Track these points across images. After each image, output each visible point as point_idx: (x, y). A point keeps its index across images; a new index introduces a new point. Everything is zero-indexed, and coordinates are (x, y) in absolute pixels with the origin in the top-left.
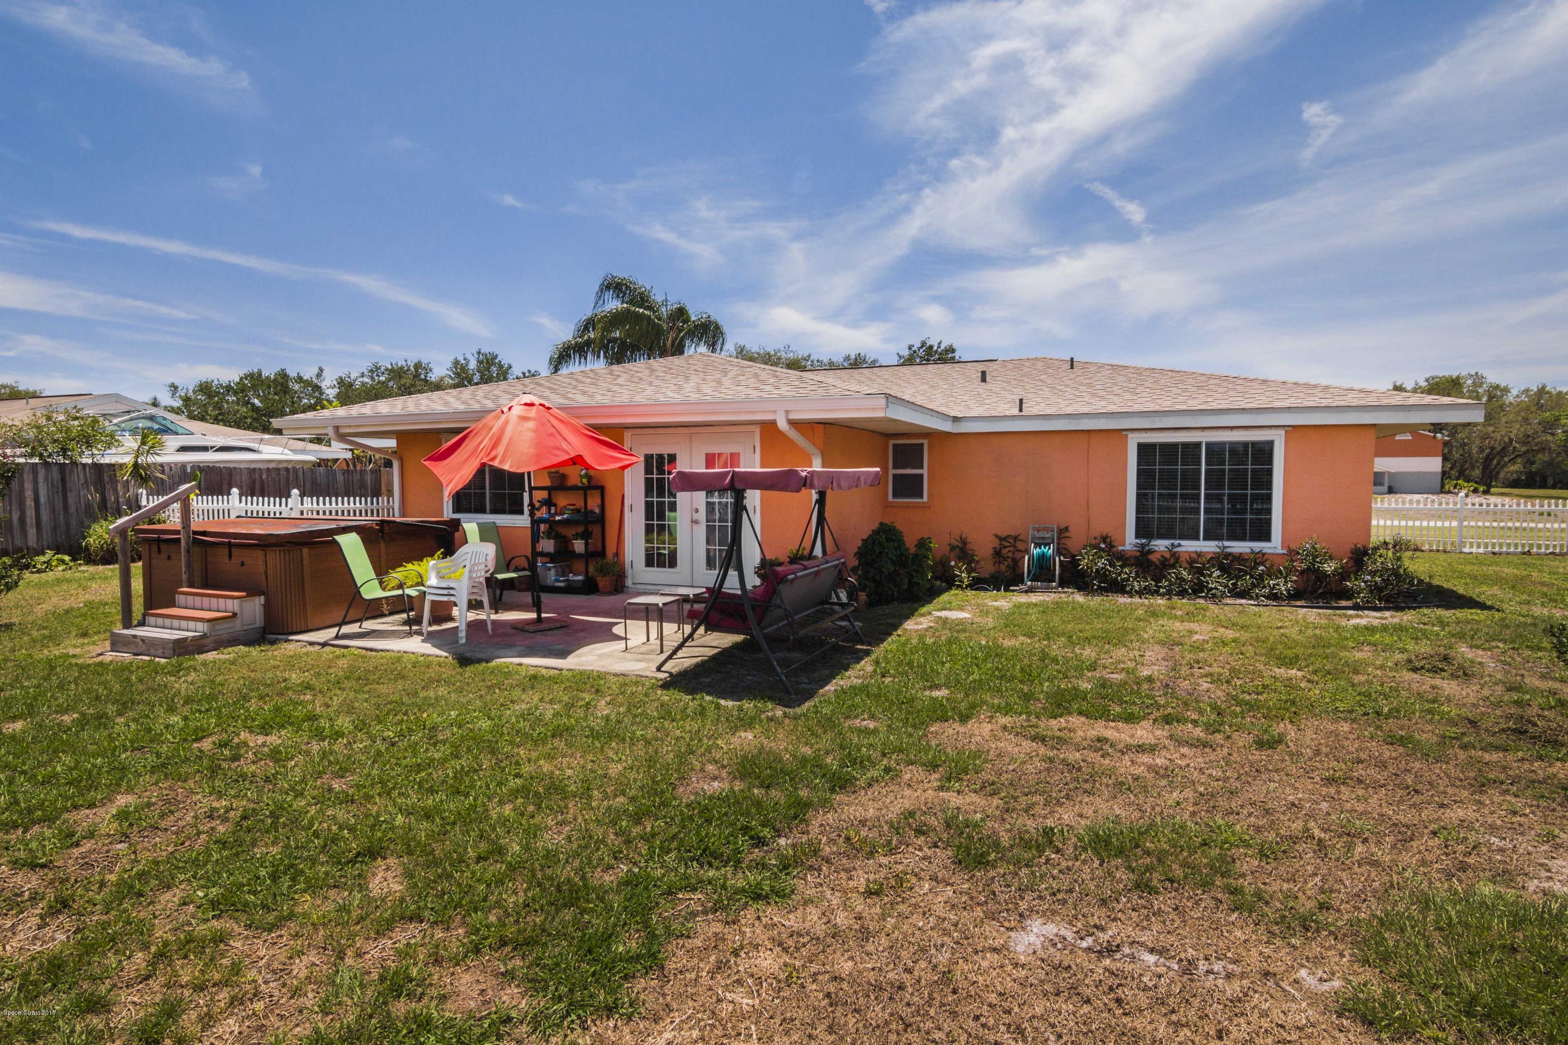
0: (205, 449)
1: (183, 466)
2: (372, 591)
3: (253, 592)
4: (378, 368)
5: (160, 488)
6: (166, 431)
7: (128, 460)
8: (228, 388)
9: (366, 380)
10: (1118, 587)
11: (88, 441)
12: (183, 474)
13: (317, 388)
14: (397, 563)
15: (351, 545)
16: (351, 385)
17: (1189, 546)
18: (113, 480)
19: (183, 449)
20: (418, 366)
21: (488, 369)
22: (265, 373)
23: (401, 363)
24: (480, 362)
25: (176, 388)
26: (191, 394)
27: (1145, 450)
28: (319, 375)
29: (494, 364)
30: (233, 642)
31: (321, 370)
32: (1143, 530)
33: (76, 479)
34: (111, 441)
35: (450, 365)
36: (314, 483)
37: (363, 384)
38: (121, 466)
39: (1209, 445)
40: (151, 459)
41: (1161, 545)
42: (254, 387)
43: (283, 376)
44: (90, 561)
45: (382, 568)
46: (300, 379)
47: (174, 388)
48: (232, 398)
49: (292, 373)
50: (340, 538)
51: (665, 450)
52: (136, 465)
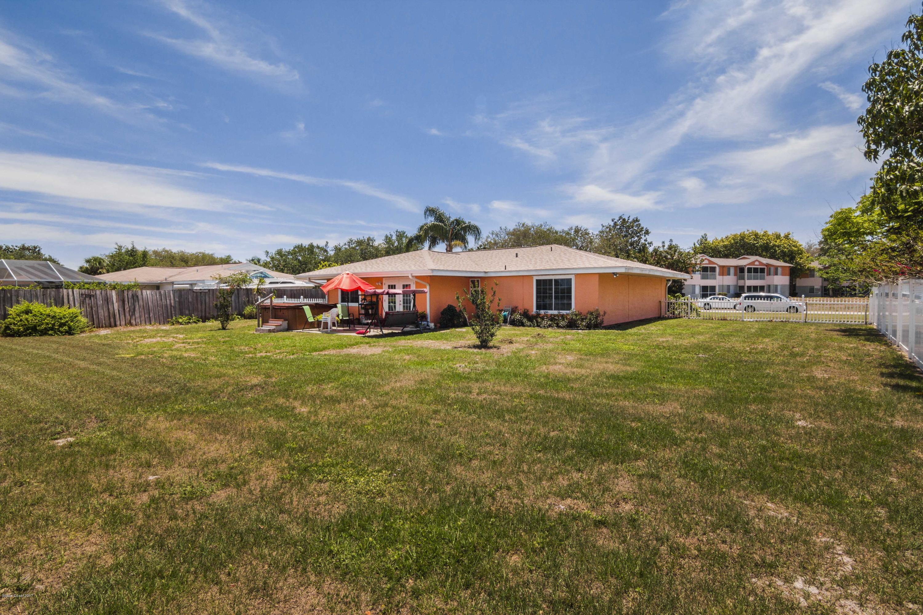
0: (277, 283)
1: (271, 289)
2: (311, 319)
3: (285, 320)
4: (352, 241)
5: (264, 296)
6: (266, 277)
7: (255, 287)
8: (289, 253)
9: (347, 246)
10: (523, 325)
11: (244, 281)
12: (270, 291)
13: (326, 251)
14: (318, 314)
15: (307, 309)
16: (340, 249)
17: (550, 312)
18: (251, 293)
19: (271, 283)
20: (369, 239)
21: (401, 239)
22: (304, 245)
23: (362, 238)
24: (397, 236)
25: (268, 252)
26: (274, 255)
27: (538, 281)
28: (326, 245)
29: (403, 237)
30: (280, 331)
31: (327, 243)
32: (539, 307)
33: (242, 293)
34: (251, 281)
35: (384, 238)
36: (311, 294)
37: (346, 249)
38: (254, 289)
39: (555, 280)
40: (262, 287)
41: (542, 312)
42: (299, 252)
43: (312, 246)
44: (245, 318)
45: (314, 315)
46: (318, 247)
47: (267, 253)
48: (290, 257)
49: (315, 245)
50: (304, 307)
51: (393, 284)
52: (258, 289)
